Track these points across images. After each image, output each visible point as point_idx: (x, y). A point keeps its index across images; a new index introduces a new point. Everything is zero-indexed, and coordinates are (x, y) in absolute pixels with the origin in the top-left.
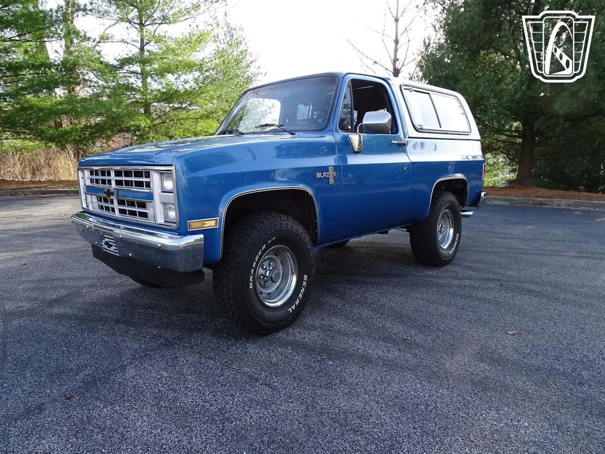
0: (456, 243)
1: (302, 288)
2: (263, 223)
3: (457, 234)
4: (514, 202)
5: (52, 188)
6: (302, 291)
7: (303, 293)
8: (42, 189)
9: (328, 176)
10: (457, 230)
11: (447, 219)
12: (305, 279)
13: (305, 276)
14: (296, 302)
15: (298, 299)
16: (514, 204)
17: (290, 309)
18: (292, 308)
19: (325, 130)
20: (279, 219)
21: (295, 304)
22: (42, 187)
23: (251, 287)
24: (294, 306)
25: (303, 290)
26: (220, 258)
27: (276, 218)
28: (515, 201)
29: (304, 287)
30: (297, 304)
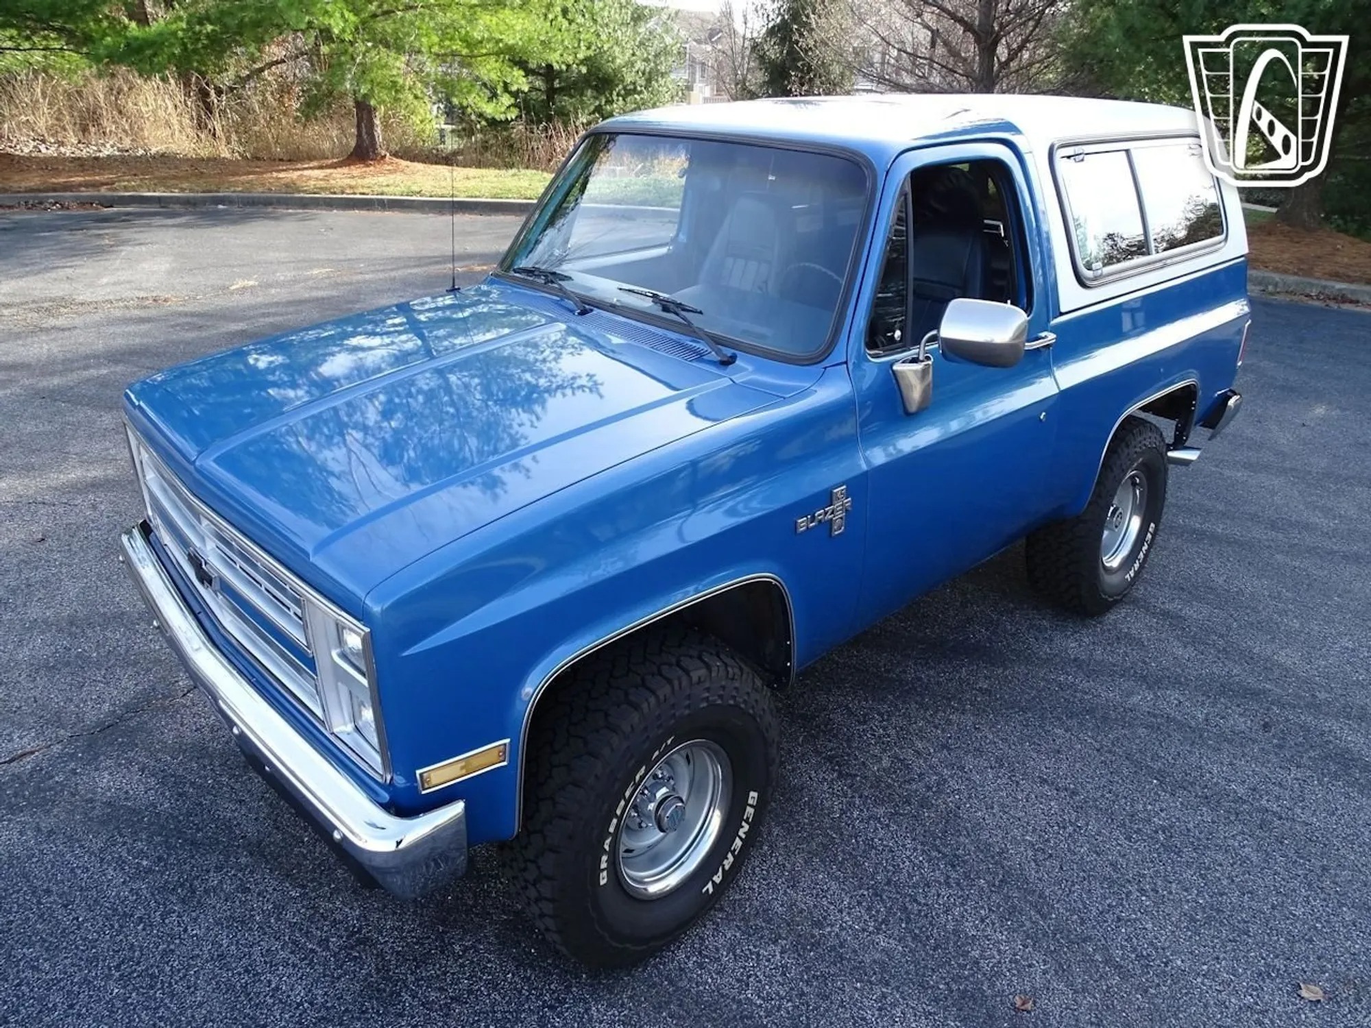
0: (1145, 548)
1: (744, 824)
2: (636, 707)
3: (1152, 525)
4: (1270, 288)
5: (126, 189)
6: (741, 833)
7: (743, 836)
8: (104, 191)
9: (829, 517)
10: (1152, 511)
11: (1131, 489)
12: (750, 801)
13: (753, 794)
14: (725, 862)
15: (730, 855)
16: (1272, 294)
17: (710, 886)
18: (713, 882)
19: (825, 363)
20: (685, 682)
21: (723, 869)
22: (103, 184)
23: (603, 882)
24: (720, 873)
25: (746, 827)
26: (515, 833)
27: (676, 683)
28: (1276, 285)
29: (747, 821)
30: (727, 867)
